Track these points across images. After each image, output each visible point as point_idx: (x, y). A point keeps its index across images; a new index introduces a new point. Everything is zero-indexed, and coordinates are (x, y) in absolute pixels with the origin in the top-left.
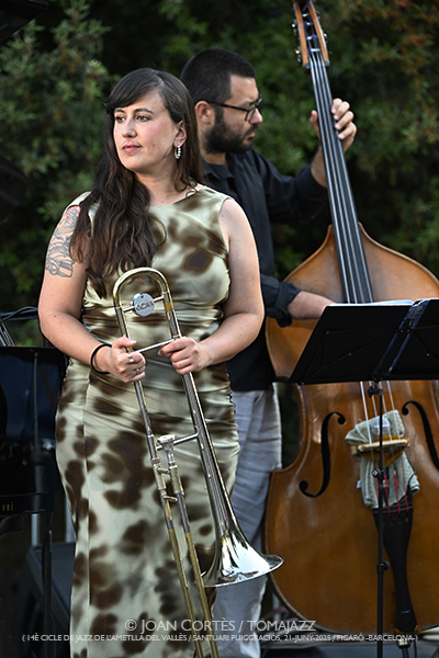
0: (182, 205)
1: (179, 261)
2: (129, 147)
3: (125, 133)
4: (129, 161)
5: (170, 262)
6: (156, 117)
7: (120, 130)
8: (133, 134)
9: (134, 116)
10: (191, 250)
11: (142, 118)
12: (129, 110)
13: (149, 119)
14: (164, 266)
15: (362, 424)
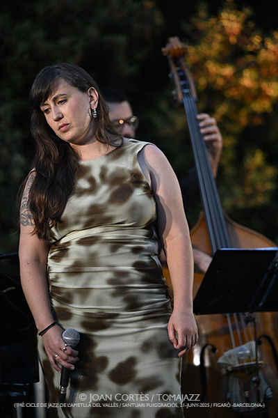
0: (111, 156)
1: (107, 197)
2: (62, 127)
3: (55, 117)
4: (66, 137)
5: (100, 199)
6: (69, 96)
7: (51, 119)
8: (61, 116)
9: (55, 104)
10: (116, 187)
11: (61, 102)
12: (50, 101)
13: (66, 101)
14: (96, 202)
15: (230, 352)
